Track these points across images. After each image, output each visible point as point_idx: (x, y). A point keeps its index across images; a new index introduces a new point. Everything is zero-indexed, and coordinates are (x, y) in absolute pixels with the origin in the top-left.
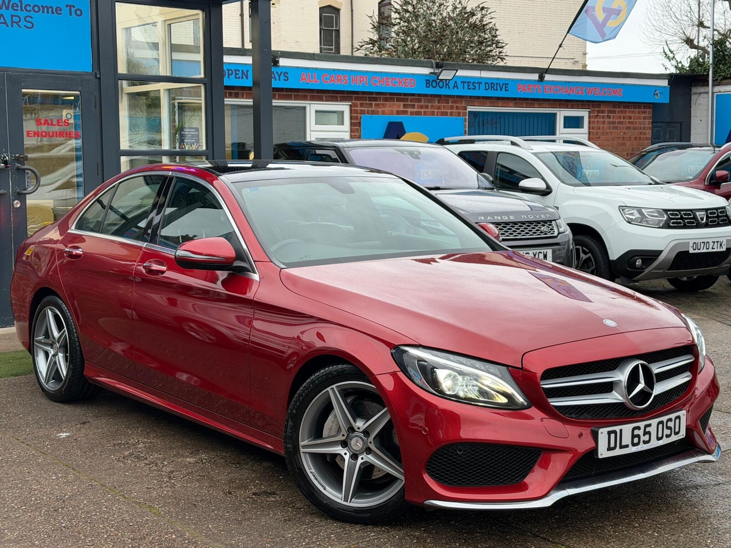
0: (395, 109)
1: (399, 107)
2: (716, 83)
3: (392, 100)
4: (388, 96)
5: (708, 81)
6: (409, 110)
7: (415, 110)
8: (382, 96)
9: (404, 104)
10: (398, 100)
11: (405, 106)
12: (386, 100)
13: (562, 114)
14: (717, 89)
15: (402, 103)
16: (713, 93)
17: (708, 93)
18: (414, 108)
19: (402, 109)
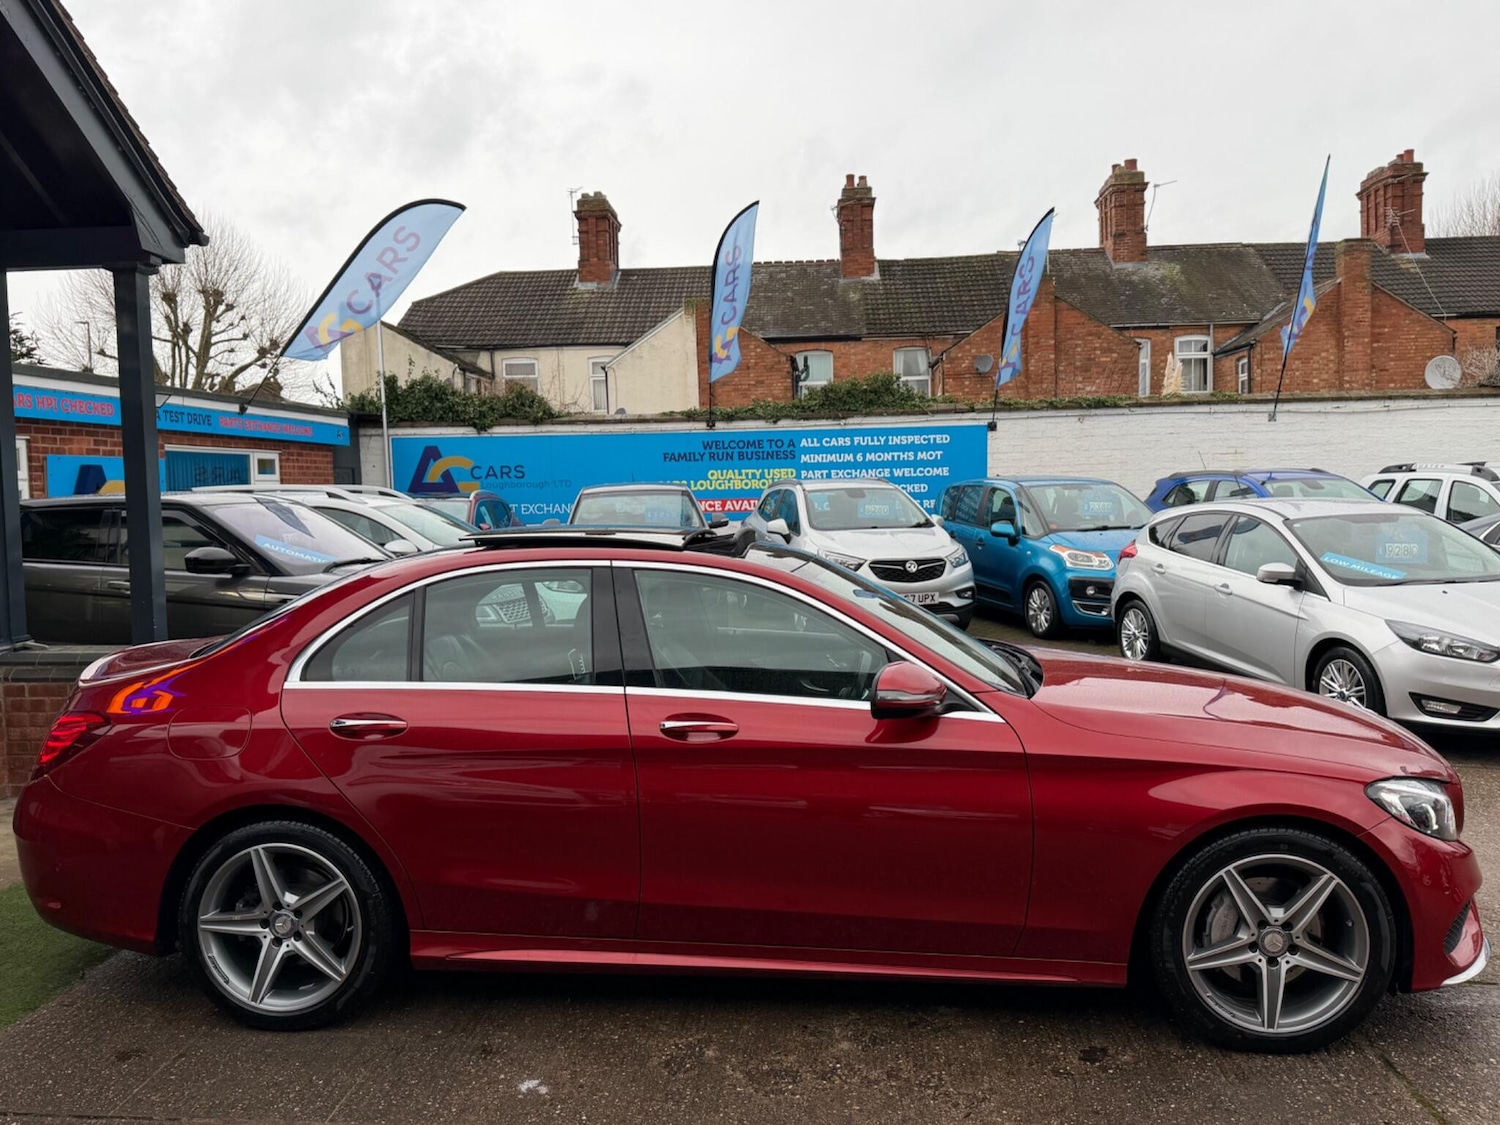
0: (85, 447)
1: (89, 443)
2: (391, 425)
3: (79, 433)
4: (75, 428)
5: (382, 423)
6: (102, 448)
7: (108, 448)
8: (68, 428)
9: (95, 441)
10: (88, 434)
11: (96, 443)
12: (73, 433)
13: (255, 456)
14: (392, 431)
15: (92, 439)
16: (388, 436)
17: (382, 435)
18: (106, 445)
19: (92, 446)
